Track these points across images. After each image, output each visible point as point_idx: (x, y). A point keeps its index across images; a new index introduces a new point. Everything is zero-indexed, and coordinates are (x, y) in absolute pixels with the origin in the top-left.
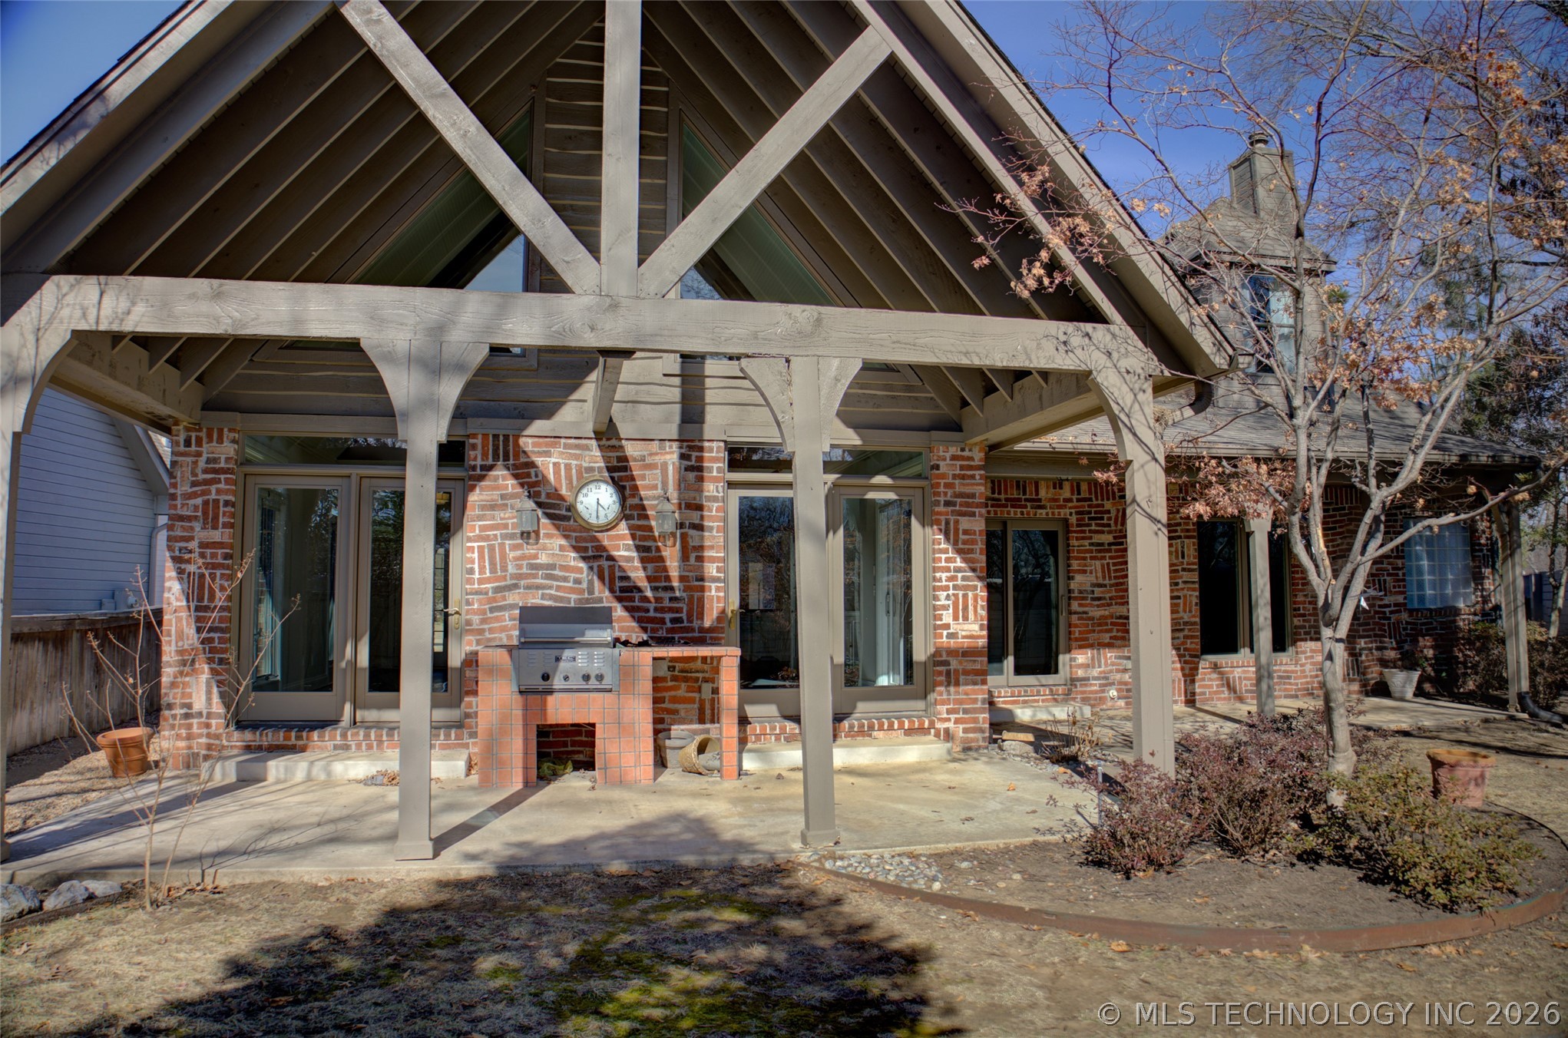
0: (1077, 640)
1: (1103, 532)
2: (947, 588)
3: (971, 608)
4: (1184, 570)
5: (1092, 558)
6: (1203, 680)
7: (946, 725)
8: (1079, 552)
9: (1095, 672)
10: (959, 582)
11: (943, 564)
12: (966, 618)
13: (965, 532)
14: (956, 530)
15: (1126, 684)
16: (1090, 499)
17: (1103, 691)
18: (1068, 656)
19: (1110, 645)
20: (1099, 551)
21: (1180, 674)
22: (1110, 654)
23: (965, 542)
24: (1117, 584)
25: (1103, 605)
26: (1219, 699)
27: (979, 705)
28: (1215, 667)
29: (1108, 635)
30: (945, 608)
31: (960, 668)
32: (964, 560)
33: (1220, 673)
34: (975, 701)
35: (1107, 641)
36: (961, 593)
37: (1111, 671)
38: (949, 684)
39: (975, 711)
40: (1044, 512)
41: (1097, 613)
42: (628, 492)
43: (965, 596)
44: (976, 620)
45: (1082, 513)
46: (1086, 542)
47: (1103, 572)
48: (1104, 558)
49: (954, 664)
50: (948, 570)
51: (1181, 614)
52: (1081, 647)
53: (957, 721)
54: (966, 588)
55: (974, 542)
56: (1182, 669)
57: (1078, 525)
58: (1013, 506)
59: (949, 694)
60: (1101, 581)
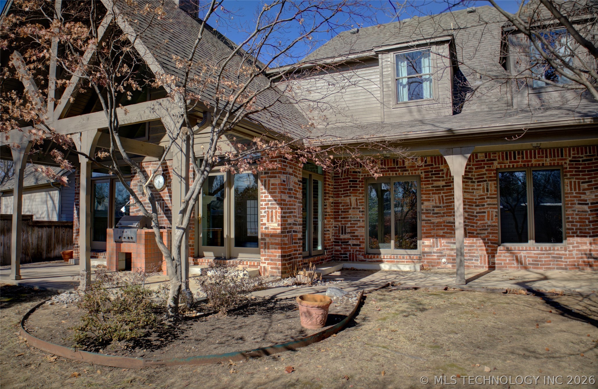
0: (424, 233)
1: (439, 181)
2: (265, 208)
3: (274, 217)
4: (488, 198)
5: (433, 194)
6: (500, 256)
7: (264, 265)
8: (426, 191)
9: (435, 250)
10: (270, 206)
11: (264, 198)
12: (272, 221)
13: (273, 185)
14: (269, 184)
15: (452, 256)
16: (432, 165)
17: (439, 259)
18: (421, 241)
19: (443, 237)
20: (437, 190)
21: (485, 252)
22: (443, 241)
23: (272, 189)
24: (447, 206)
25: (439, 217)
26: (511, 267)
27: (277, 258)
28: (508, 250)
29: (442, 231)
30: (264, 216)
31: (270, 242)
32: (272, 196)
33: (511, 253)
34: (275, 256)
35: (442, 234)
36: (270, 210)
37: (444, 249)
38: (265, 249)
39: (275, 260)
40: (407, 173)
41: (436, 220)
42: (168, 178)
43: (272, 212)
44: (276, 222)
45: (427, 172)
46: (430, 186)
47: (439, 200)
48: (440, 193)
49: (268, 240)
50: (265, 200)
51: (486, 221)
52: (427, 237)
53: (268, 264)
54: (272, 208)
55: (275, 188)
56: (487, 250)
57: (425, 178)
58: (391, 171)
59: (265, 252)
60: (438, 205)
